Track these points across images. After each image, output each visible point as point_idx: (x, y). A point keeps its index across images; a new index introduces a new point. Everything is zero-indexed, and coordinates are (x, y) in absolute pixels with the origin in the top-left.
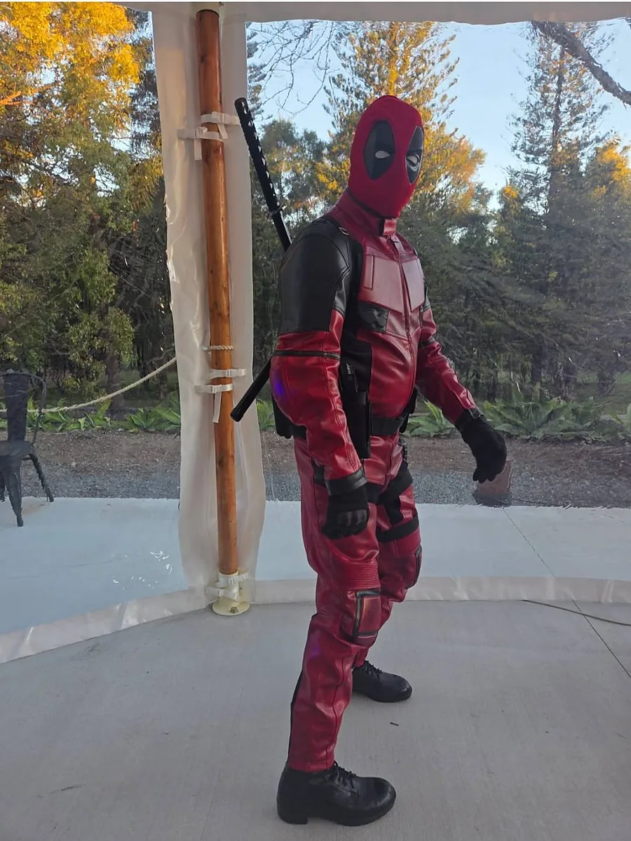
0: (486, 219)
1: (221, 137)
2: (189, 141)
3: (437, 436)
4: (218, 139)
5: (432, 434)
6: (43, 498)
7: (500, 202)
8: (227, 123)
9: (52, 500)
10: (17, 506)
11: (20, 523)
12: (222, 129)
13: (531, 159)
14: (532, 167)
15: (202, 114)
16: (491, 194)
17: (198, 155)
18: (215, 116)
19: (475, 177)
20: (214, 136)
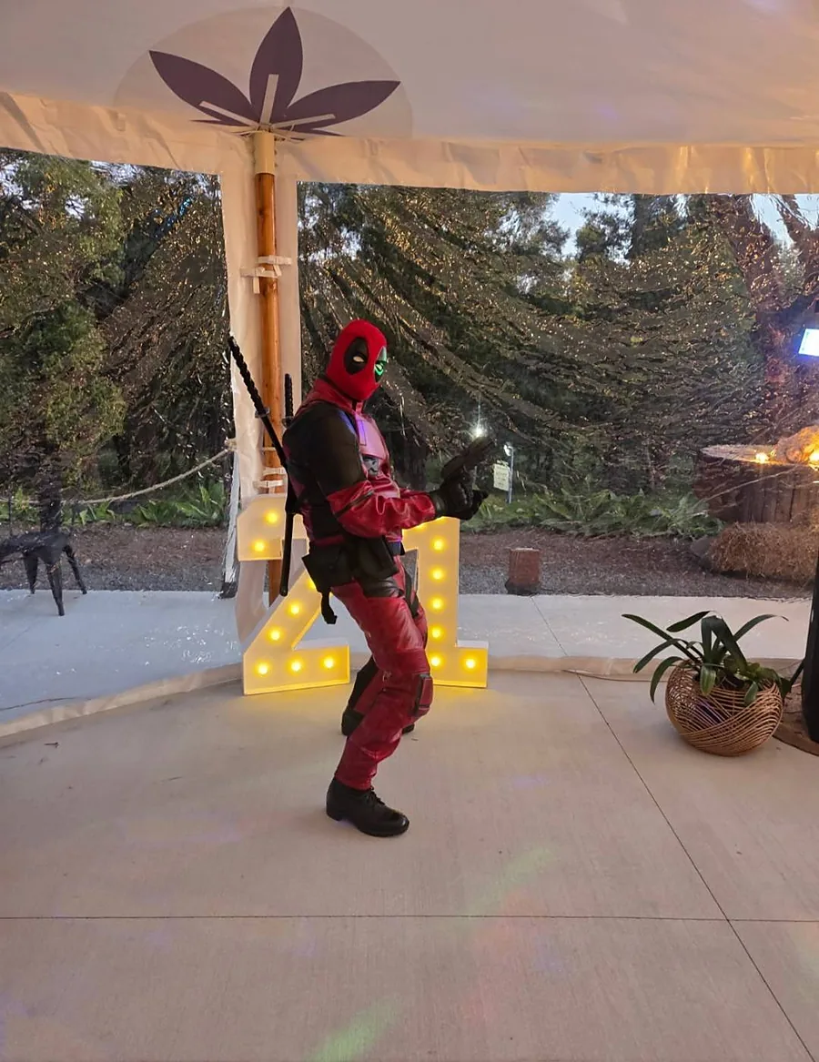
0: (560, 267)
1: (276, 275)
2: (250, 278)
3: (483, 532)
4: (273, 276)
5: (477, 530)
6: (77, 591)
7: (578, 245)
8: (281, 263)
9: (85, 593)
10: (58, 597)
11: (61, 613)
12: (277, 268)
13: (610, 199)
14: (611, 210)
15: (260, 256)
16: (567, 236)
17: (257, 289)
18: (271, 259)
19: (548, 214)
20: (270, 274)
